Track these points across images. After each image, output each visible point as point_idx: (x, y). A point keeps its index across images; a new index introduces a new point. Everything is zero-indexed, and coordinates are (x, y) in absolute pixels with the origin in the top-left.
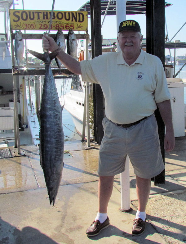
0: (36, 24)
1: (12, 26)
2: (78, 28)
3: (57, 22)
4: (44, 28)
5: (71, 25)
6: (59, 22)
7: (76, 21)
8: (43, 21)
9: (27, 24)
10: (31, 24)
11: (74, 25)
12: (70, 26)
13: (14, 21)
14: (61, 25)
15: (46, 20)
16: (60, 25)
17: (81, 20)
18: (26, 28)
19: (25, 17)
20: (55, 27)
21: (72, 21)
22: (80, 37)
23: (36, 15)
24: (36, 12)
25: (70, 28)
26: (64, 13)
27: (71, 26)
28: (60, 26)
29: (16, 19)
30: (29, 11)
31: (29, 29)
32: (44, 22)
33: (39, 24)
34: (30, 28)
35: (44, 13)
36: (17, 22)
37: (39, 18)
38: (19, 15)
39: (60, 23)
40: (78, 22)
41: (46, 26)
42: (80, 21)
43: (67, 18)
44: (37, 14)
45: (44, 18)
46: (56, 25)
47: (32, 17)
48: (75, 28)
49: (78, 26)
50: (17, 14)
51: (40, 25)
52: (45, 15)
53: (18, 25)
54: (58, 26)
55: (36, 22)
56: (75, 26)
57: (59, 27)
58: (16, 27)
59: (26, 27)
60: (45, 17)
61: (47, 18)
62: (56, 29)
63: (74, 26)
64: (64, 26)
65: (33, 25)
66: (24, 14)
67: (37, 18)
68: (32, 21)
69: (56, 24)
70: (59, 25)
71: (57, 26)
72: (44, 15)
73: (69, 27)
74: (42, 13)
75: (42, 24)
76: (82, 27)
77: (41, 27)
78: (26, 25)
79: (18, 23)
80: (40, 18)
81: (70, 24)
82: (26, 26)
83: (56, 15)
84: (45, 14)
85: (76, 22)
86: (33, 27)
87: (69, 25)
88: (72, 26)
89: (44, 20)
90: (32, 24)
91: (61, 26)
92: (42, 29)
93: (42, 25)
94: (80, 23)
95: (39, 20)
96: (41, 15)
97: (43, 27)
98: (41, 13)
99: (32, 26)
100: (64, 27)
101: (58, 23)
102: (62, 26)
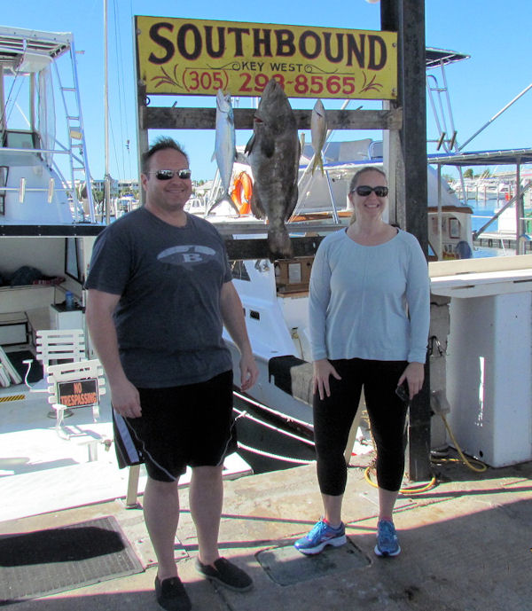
0: (229, 73)
1: (145, 79)
2: (366, 89)
3: (299, 65)
4: (256, 89)
5: (345, 79)
6: (308, 66)
7: (362, 65)
8: (252, 64)
9: (200, 72)
10: (211, 72)
11: (353, 79)
12: (341, 82)
13: (153, 59)
14: (313, 78)
15: (263, 59)
16: (309, 76)
17: (377, 62)
18: (195, 88)
19: (190, 46)
20: (295, 83)
21: (349, 63)
22: (375, 123)
23: (230, 39)
24: (230, 30)
25: (342, 88)
26: (324, 33)
27: (345, 84)
28: (309, 83)
29: (161, 52)
30: (208, 25)
31: (205, 92)
32: (257, 67)
33: (241, 71)
34: (207, 88)
35: (256, 32)
36: (164, 65)
37: (239, 52)
38: (172, 37)
39: (309, 70)
40: (366, 69)
41: (262, 80)
42: (372, 66)
43: (334, 54)
44: (233, 35)
45: (257, 53)
46: (297, 80)
47: (216, 48)
48: (357, 89)
49: (368, 82)
50: (163, 32)
51: (245, 78)
52: (262, 41)
53: (168, 78)
54: (301, 80)
55: (230, 67)
56: (359, 84)
57: (304, 84)
58: (160, 83)
59: (194, 84)
60: (262, 47)
61: (268, 53)
62: (296, 94)
63: (355, 84)
64: (324, 83)
65: (218, 76)
66: (190, 35)
67: (234, 51)
68: (217, 63)
69: (296, 73)
70: (306, 79)
71: (299, 83)
72: (257, 42)
73: (339, 87)
74: (252, 32)
75: (251, 73)
76: (379, 88)
77: (246, 84)
78: (194, 76)
79: (168, 66)
80: (244, 52)
81: (341, 76)
82: (196, 79)
83: (296, 42)
84: (262, 36)
85: (362, 70)
86: (218, 84)
87: (339, 79)
88: (348, 81)
89: (256, 59)
90: (215, 74)
91: (313, 83)
92: (249, 90)
93: (249, 77)
94: (373, 72)
95: (239, 59)
96: (248, 40)
97: (252, 84)
98: (247, 31)
99: (216, 79)
100: (321, 85)
101: (303, 72)
102: (316, 80)
